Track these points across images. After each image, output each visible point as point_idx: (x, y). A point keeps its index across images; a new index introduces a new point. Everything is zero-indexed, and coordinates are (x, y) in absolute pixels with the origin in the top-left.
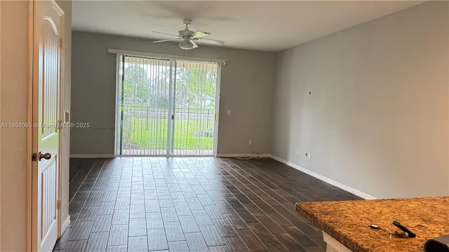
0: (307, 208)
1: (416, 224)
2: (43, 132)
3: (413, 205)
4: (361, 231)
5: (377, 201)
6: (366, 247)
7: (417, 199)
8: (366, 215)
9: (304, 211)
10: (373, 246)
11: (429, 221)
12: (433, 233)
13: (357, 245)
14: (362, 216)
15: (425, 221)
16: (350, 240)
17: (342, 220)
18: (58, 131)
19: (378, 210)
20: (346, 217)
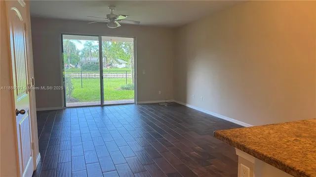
0: (222, 134)
1: (294, 138)
2: (17, 95)
3: (287, 127)
4: (262, 146)
5: (264, 126)
6: (270, 156)
7: (287, 123)
8: (261, 136)
9: (221, 136)
10: (274, 155)
11: (300, 136)
12: (305, 144)
13: (263, 155)
14: (259, 136)
15: (298, 136)
16: (258, 153)
17: (248, 140)
18: (28, 92)
19: (267, 132)
20: (249, 138)
